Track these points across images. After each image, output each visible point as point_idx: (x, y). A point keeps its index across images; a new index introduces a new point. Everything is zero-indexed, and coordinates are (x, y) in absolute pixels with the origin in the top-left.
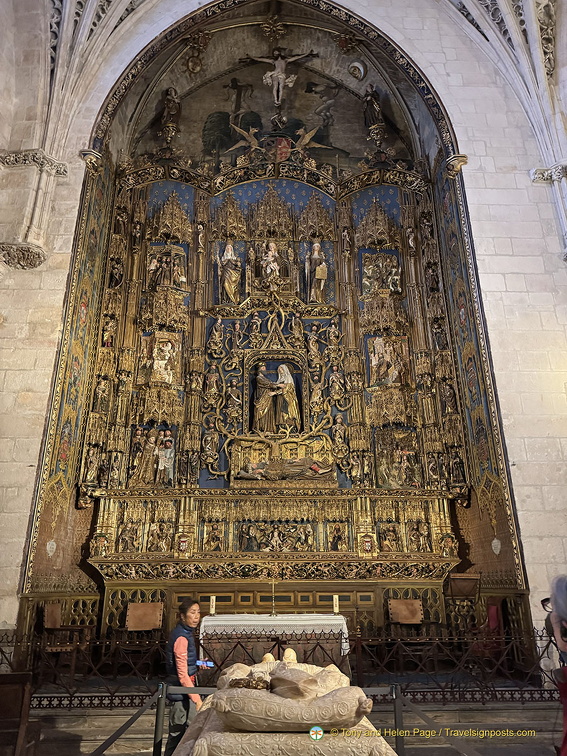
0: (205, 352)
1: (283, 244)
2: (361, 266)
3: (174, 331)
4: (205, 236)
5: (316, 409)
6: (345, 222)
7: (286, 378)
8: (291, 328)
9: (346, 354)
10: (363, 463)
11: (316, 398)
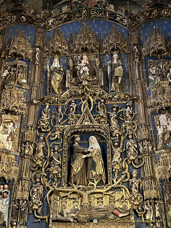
0: (36, 128)
1: (92, 57)
2: (147, 68)
3: (16, 114)
4: (41, 54)
5: (117, 167)
6: (135, 41)
7: (94, 145)
8: (98, 109)
9: (138, 126)
10: (155, 209)
11: (116, 159)
